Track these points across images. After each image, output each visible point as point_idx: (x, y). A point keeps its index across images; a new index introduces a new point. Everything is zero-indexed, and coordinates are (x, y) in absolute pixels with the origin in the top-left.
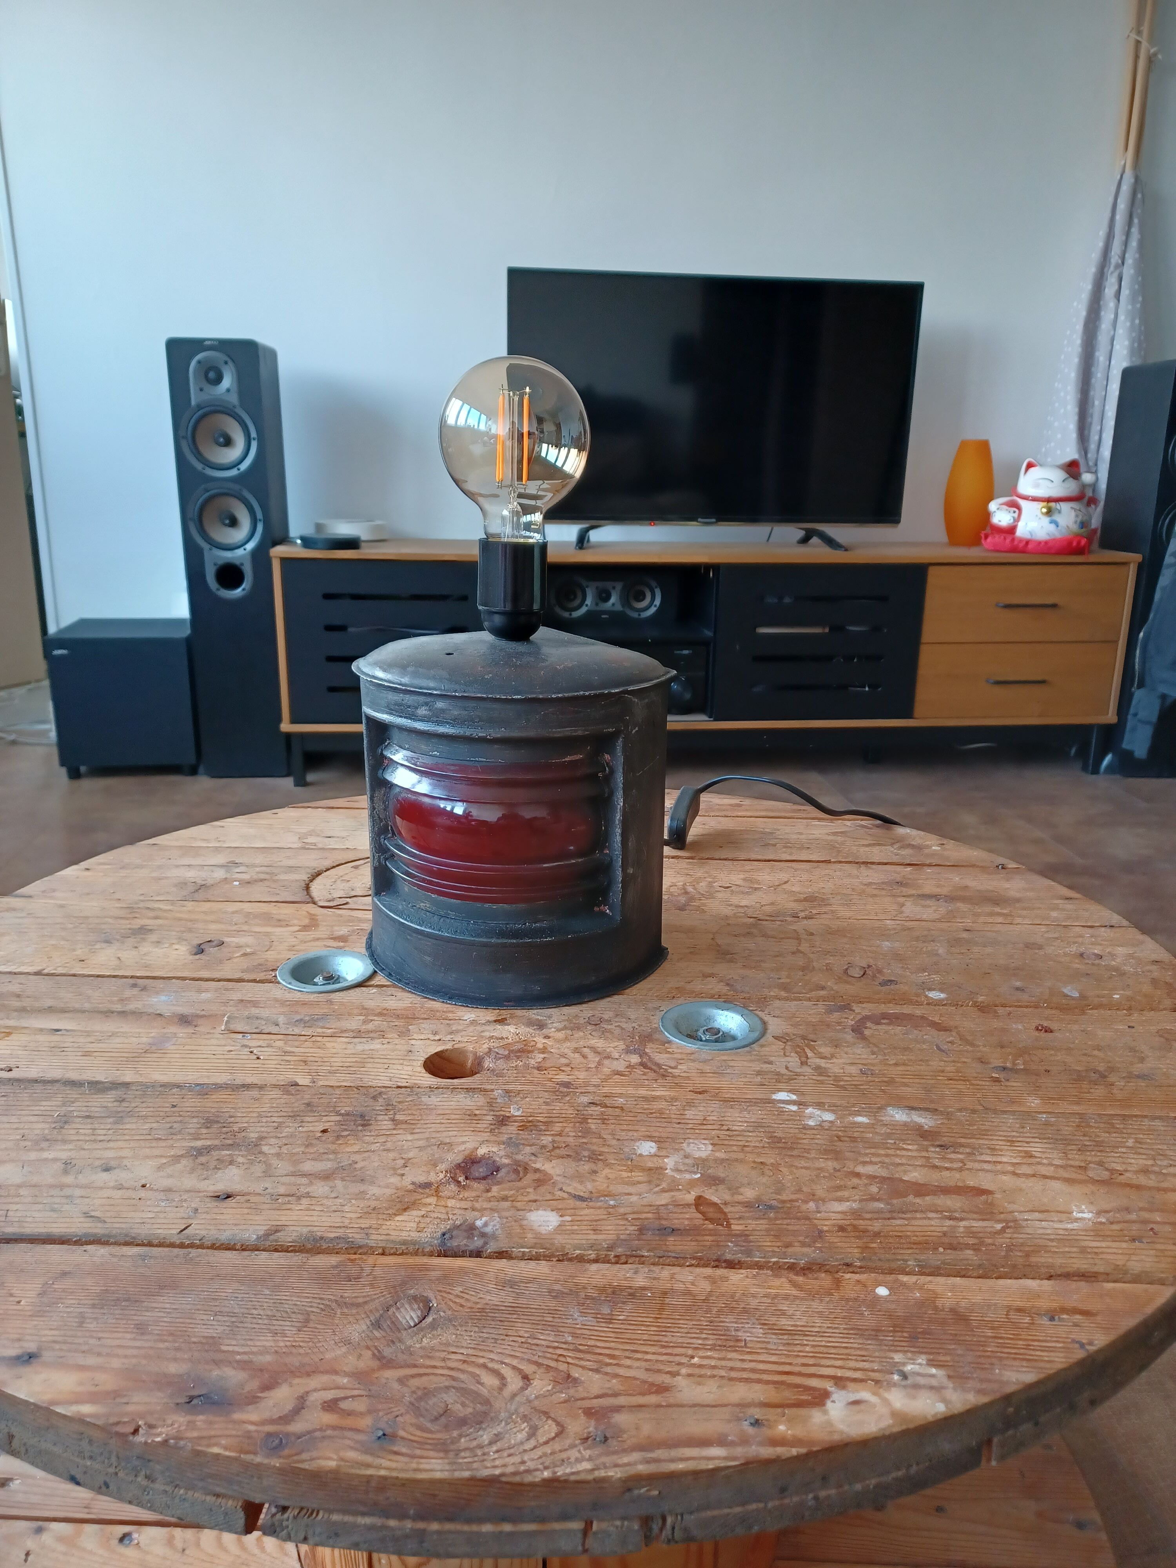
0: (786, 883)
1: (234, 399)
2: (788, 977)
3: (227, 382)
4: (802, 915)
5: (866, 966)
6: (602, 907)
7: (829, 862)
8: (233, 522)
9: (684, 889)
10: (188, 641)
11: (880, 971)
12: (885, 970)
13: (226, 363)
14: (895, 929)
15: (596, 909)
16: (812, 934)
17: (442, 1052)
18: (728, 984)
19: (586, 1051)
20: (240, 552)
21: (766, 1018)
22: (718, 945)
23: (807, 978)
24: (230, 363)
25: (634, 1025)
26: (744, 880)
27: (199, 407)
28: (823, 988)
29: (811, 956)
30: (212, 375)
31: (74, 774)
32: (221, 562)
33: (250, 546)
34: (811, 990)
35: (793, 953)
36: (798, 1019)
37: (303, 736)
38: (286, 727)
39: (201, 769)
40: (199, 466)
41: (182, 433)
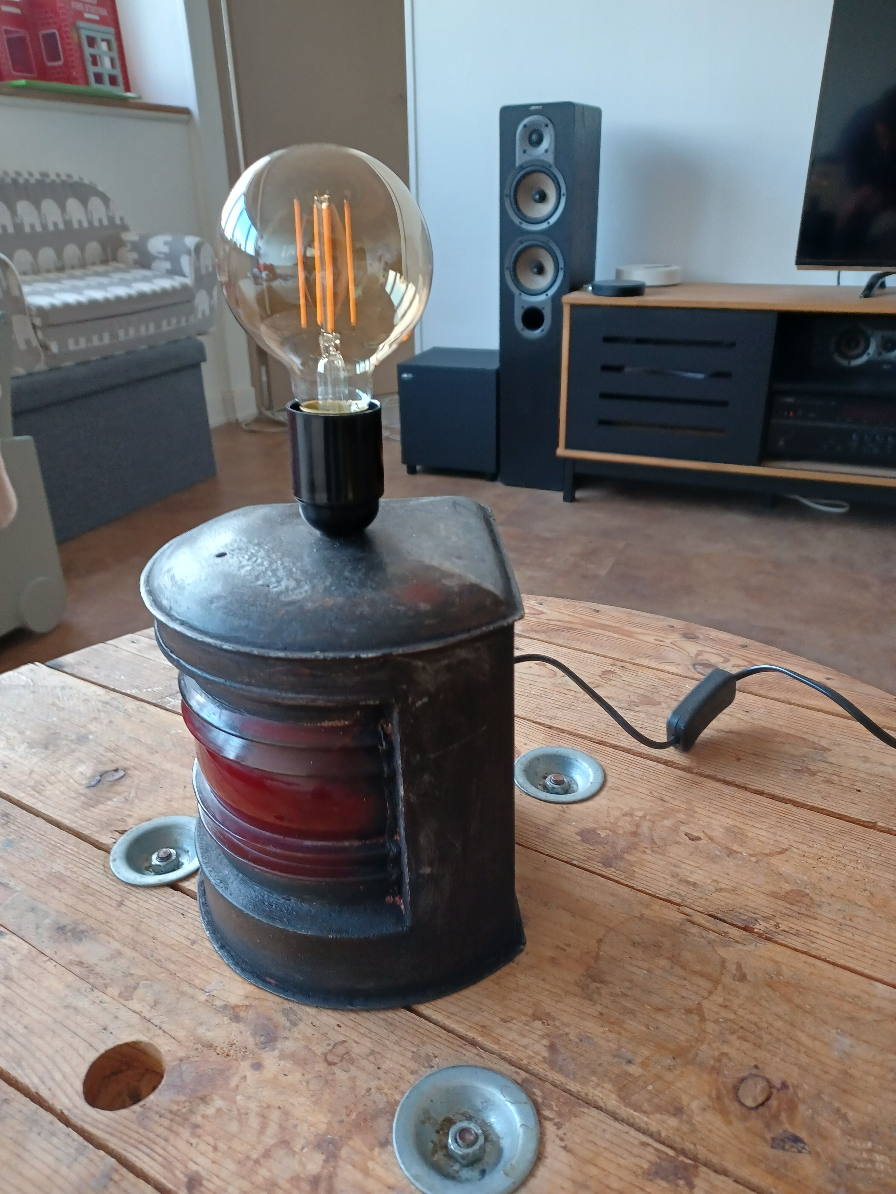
0: (783, 852)
1: (550, 159)
2: (644, 1065)
3: (547, 143)
4: (759, 927)
5: (777, 1083)
6: (397, 899)
7: (871, 826)
8: (541, 270)
9: (638, 825)
10: (498, 373)
11: (792, 1107)
12: (802, 1108)
13: (547, 125)
14: (879, 1010)
15: (389, 899)
16: (742, 978)
17: (134, 1043)
18: (552, 1048)
19: (275, 1115)
20: (543, 297)
21: (552, 1148)
22: (597, 957)
23: (669, 1076)
24: (550, 126)
25: (373, 1084)
26: (729, 830)
27: (522, 167)
28: (678, 1111)
29: (710, 1027)
30: (534, 137)
31: (412, 471)
32: (526, 306)
33: (551, 293)
34: (659, 1109)
35: (689, 1011)
36: (594, 1171)
37: (574, 461)
38: (561, 451)
39: (499, 478)
40: (517, 221)
41: (506, 192)
